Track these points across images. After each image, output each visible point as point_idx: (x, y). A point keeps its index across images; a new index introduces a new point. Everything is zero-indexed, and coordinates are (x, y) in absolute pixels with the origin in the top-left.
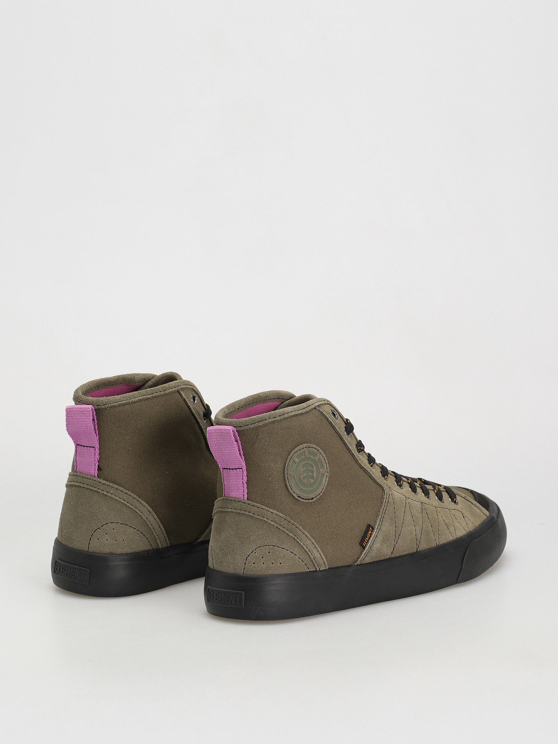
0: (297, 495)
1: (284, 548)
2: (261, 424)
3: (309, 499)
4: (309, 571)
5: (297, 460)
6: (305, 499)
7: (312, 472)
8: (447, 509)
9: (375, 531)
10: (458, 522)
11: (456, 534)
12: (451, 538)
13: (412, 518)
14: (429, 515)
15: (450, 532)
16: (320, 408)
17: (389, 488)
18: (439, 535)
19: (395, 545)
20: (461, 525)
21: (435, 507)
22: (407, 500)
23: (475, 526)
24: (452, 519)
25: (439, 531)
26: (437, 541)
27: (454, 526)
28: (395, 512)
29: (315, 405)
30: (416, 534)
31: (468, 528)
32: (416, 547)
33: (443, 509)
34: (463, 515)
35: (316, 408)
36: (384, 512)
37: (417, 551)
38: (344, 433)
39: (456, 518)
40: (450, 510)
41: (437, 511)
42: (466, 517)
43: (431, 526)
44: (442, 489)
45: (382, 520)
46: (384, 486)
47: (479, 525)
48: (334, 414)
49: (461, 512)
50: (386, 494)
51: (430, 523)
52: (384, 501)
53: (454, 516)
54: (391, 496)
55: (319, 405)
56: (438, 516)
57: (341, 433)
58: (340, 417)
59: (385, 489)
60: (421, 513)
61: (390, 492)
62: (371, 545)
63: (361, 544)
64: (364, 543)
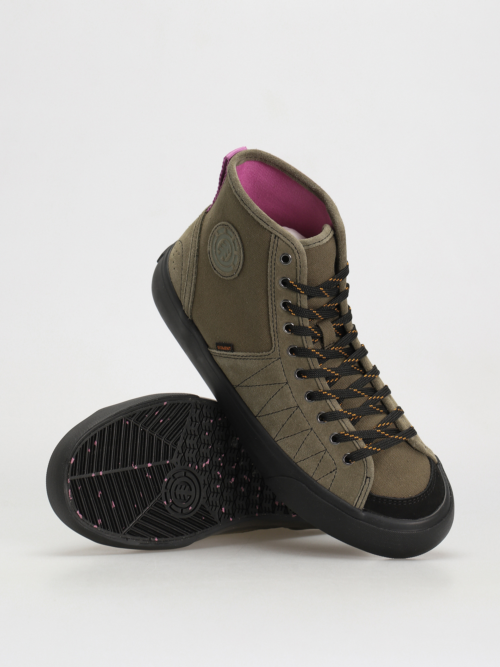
7: (227, 255)
8: (326, 448)
9: (231, 353)
10: (319, 464)
11: (300, 461)
12: (292, 456)
13: (272, 396)
14: (291, 419)
15: (297, 453)
16: (277, 238)
17: (280, 358)
18: (283, 439)
19: (240, 386)
20: (317, 468)
21: (312, 429)
22: (285, 385)
23: (329, 488)
24: (316, 455)
25: (286, 437)
26: (276, 438)
27: (308, 458)
28: (259, 371)
29: (274, 232)
30: (263, 407)
31: (320, 478)
32: (257, 414)
33: (319, 441)
34: (333, 471)
35: (272, 233)
36: (251, 357)
37: (256, 417)
38: (276, 278)
39: (320, 461)
40: (325, 452)
41: (306, 431)
42: (334, 476)
43: (283, 426)
44: (358, 444)
45: (243, 358)
46: (275, 350)
47: (333, 493)
48: (286, 259)
49: (336, 468)
50: (267, 353)
51: (284, 423)
52: (261, 354)
53: (322, 458)
54: (270, 361)
55: (279, 238)
56: (301, 433)
57: (270, 272)
58: (295, 271)
59: (271, 351)
60: (286, 408)
61: (274, 360)
62: (222, 355)
63: (217, 344)
64: (219, 347)
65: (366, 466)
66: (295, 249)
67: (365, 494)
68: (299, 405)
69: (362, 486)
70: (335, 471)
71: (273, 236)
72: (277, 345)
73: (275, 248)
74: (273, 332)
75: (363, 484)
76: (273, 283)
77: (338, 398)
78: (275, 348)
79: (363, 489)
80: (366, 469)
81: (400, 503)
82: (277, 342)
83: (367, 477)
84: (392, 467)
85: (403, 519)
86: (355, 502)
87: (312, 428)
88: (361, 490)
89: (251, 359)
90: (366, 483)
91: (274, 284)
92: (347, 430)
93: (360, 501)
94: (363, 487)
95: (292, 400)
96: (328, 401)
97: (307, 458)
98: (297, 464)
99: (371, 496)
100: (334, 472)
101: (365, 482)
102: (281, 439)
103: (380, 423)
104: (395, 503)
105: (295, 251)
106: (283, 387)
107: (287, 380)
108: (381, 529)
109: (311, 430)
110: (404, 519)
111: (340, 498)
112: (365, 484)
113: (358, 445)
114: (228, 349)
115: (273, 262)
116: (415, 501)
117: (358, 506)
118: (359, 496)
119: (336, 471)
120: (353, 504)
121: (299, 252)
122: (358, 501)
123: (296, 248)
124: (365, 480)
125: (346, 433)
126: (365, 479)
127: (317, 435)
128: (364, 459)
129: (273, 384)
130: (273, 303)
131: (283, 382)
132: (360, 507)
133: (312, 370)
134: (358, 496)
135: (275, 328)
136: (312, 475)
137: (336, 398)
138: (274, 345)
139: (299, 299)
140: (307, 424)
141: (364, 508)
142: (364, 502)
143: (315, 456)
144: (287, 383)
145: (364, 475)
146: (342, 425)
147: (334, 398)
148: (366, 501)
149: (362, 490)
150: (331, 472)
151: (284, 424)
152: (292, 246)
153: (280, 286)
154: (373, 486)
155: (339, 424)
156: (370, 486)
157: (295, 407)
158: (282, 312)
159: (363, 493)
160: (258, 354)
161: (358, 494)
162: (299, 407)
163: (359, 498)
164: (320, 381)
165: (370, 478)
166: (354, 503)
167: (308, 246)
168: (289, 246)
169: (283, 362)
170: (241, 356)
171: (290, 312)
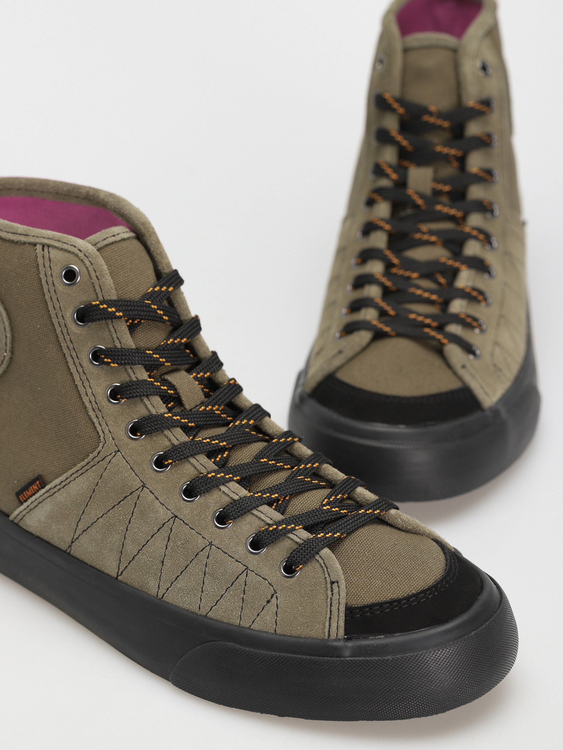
8: (245, 566)
9: (43, 491)
10: (243, 598)
11: (211, 609)
12: (194, 608)
13: (127, 522)
14: (171, 544)
15: (201, 599)
16: (45, 249)
17: (118, 451)
18: (171, 585)
19: (76, 540)
20: (242, 606)
21: (211, 544)
22: (142, 490)
23: (275, 630)
24: (233, 585)
25: (175, 580)
26: (160, 591)
27: (222, 596)
28: (94, 491)
29: (37, 240)
30: (122, 551)
31: (253, 620)
32: (116, 570)
33: (230, 559)
34: (272, 598)
35: (35, 245)
36: (75, 475)
37: (117, 578)
38: (66, 315)
39: (244, 591)
40: (247, 572)
41: (203, 551)
42: (276, 605)
43: (163, 562)
44: (297, 536)
45: (64, 485)
46: (106, 441)
47: (284, 635)
48: (70, 275)
49: (274, 590)
50: (95, 453)
51: (163, 557)
52: (86, 461)
53: (245, 585)
54: (104, 463)
55: (49, 246)
56: (195, 559)
57: (52, 309)
58: (92, 289)
59: (101, 445)
60: (156, 529)
61: (110, 457)
62: (30, 508)
63: (18, 494)
64: (22, 497)
65: (323, 565)
66: (80, 252)
67: (338, 610)
68: (176, 514)
69: (329, 600)
70: (275, 596)
71: (39, 248)
72: (107, 431)
73: (47, 265)
74: (93, 411)
75: (330, 596)
76: (63, 326)
77: (238, 478)
78: (105, 437)
79: (331, 603)
80: (326, 570)
81: (405, 604)
82: (104, 425)
83: (332, 583)
84: (370, 557)
85: (420, 629)
86: (326, 630)
87: (211, 542)
88: (329, 607)
89: (75, 479)
90: (334, 591)
91: (66, 327)
92: (270, 522)
93: (334, 625)
94: (331, 599)
95: (162, 510)
96: (223, 488)
97: (221, 598)
98: (208, 615)
99: (350, 611)
100: (274, 600)
101: (332, 591)
102: (168, 589)
103: (325, 498)
104: (396, 606)
105: (81, 255)
106: (139, 495)
107: (142, 481)
108: (389, 657)
109: (211, 547)
110: (422, 628)
111: (298, 637)
112: (332, 594)
113: (299, 537)
114: (35, 487)
115: (52, 289)
116: (430, 594)
117: (333, 636)
118: (330, 618)
120: (325, 636)
121: (87, 254)
122: (330, 626)
123: (80, 250)
124: (330, 588)
125: (270, 525)
126: (329, 585)
127: (222, 551)
128: (317, 557)
129: (123, 500)
130: (76, 360)
131: (137, 488)
132: (338, 635)
133: (176, 446)
134: (328, 618)
135: (94, 403)
136: (239, 621)
137: (235, 478)
138: (101, 433)
139: (114, 336)
140: (200, 539)
141: (345, 635)
142: (342, 624)
143: (232, 587)
144: (144, 486)
145: (326, 581)
146: (260, 518)
147: (231, 480)
148: (345, 621)
149: (331, 605)
150: (268, 602)
151: (163, 559)
152: (72, 249)
153: (75, 324)
154: (347, 594)
155: (254, 518)
156: (343, 594)
157: (170, 519)
158: (96, 372)
159: (334, 609)
160: (83, 463)
161: (326, 615)
162: (176, 517)
163: (330, 622)
164: (198, 461)
165: (338, 583)
166: (324, 633)
167: (95, 245)
168: (69, 252)
169: (126, 453)
170: (59, 485)
171: (108, 364)
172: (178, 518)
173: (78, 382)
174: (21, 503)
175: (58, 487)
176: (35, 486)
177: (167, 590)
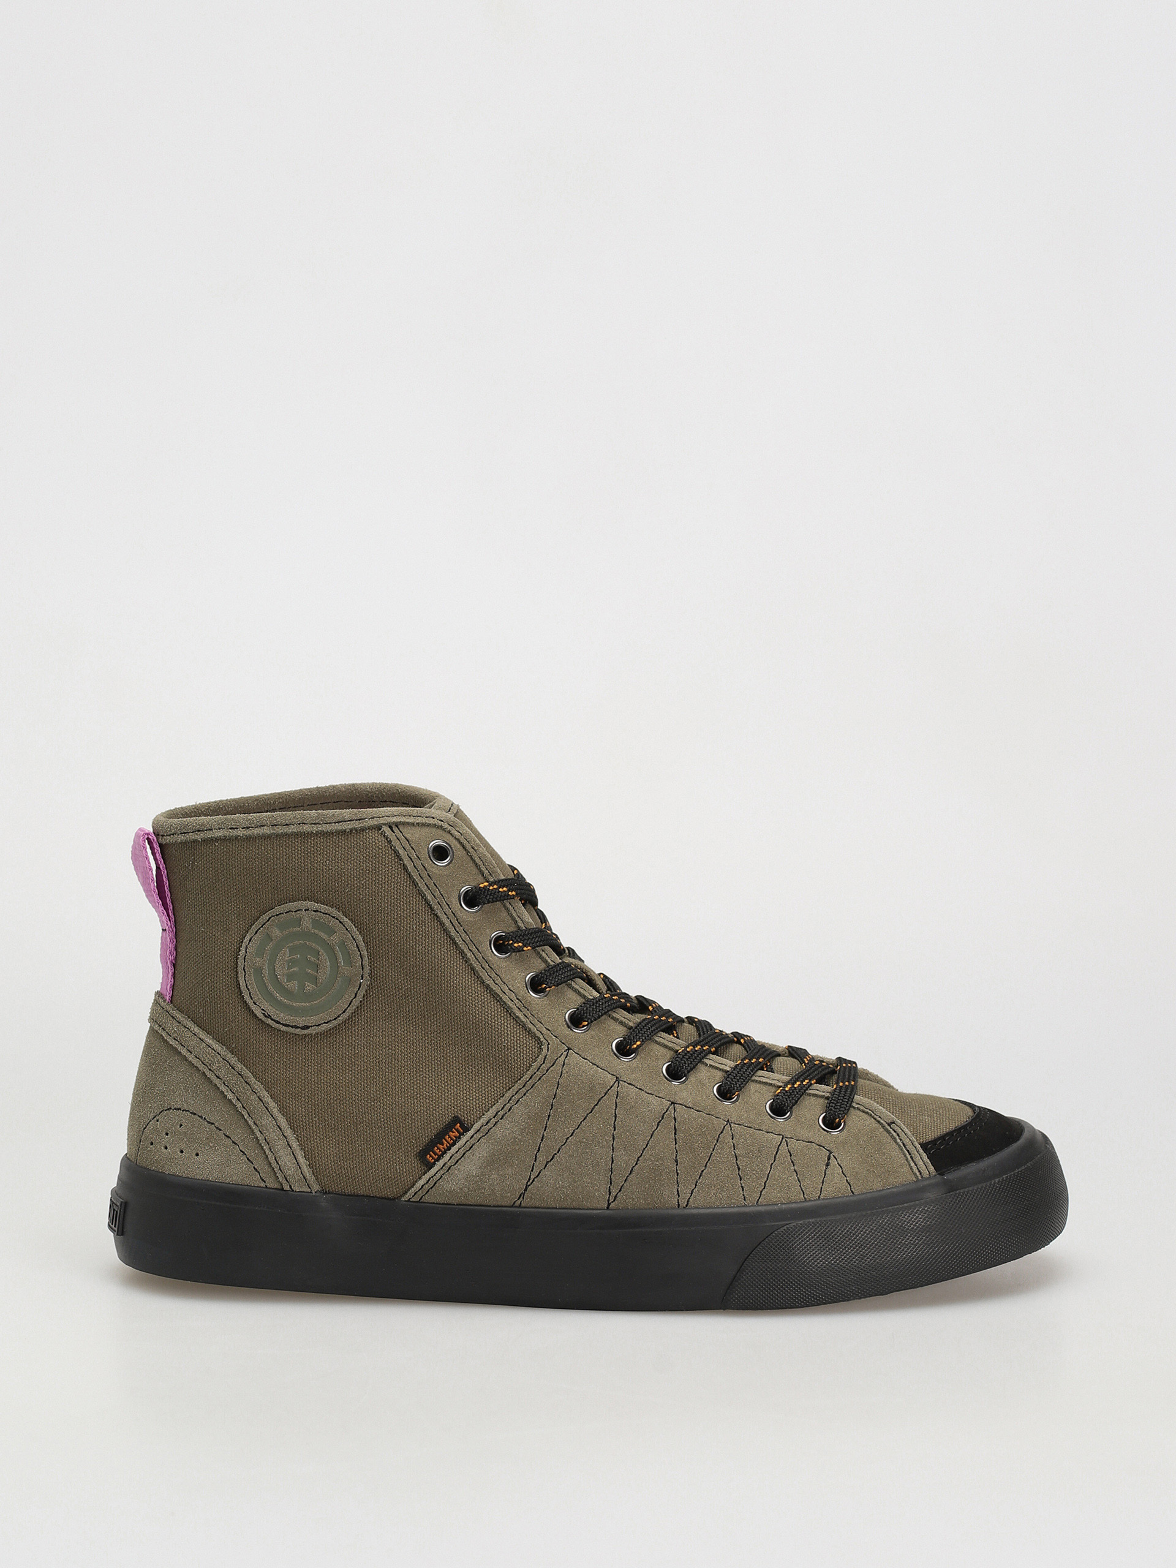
0: (263, 1012)
1: (213, 1124)
2: (199, 837)
3: (296, 1027)
4: (266, 1186)
5: (276, 932)
6: (283, 1025)
7: (317, 967)
8: (780, 1135)
9: (469, 1134)
10: (795, 1170)
11: (761, 1194)
12: (738, 1199)
14: (680, 1135)
15: (742, 1187)
16: (395, 829)
17: (569, 1049)
18: (695, 1186)
20: (798, 1179)
21: (729, 1123)
22: (618, 1085)
23: (852, 1191)
24: (777, 1160)
25: (700, 1176)
26: (681, 1198)
27: (768, 1175)
28: (552, 1106)
29: (381, 821)
30: (612, 1168)
31: (819, 1189)
33: (759, 1132)
34: (829, 1159)
35: (379, 827)
37: (609, 1207)
38: (451, 902)
39: (793, 1162)
40: (786, 1141)
41: (724, 1132)
42: (838, 1165)
43: (677, 1161)
44: (818, 1090)
45: (502, 1115)
46: (549, 1041)
47: (866, 1192)
48: (440, 853)
49: (828, 1150)
50: (540, 1059)
51: (674, 1155)
52: (530, 1073)
53: (791, 1155)
54: (557, 1068)
55: (399, 825)
56: (718, 1144)
57: (432, 899)
58: (471, 864)
59: (544, 1048)
60: (655, 1124)
61: (563, 1057)
62: (449, 1164)
63: (422, 1155)
64: (430, 1157)
65: (867, 1110)
66: (441, 823)
67: (915, 1147)
68: (672, 1100)
69: (898, 1141)
70: (832, 1157)
71: (386, 829)
72: (544, 1031)
73: (407, 847)
74: (519, 1011)
75: (897, 1137)
76: (452, 917)
78: (546, 1037)
79: (903, 1143)
80: (873, 1114)
82: (539, 1025)
83: (890, 1124)
86: (916, 1171)
87: (729, 1120)
88: (903, 1148)
89: (517, 1102)
90: (898, 1132)
91: (456, 918)
92: (780, 1084)
93: (920, 1164)
94: (900, 1140)
95: (653, 1101)
96: (708, 1061)
97: (768, 1179)
98: (759, 1203)
99: (927, 1147)
100: (833, 1161)
101: (895, 1132)
102: (692, 1192)
105: (446, 826)
106: (617, 1092)
107: (613, 1075)
109: (730, 1126)
111: (884, 1190)
112: (898, 1135)
114: (453, 1134)
115: (424, 875)
117: (926, 1174)
118: (911, 1158)
119: (834, 1156)
120: (918, 1176)
121: (451, 824)
122: (916, 1166)
123: (440, 821)
124: (891, 1131)
125: (782, 1088)
126: (888, 1128)
127: (746, 1126)
128: (854, 1105)
129: (596, 1105)
131: (611, 1085)
132: (931, 1172)
134: (909, 1159)
135: (517, 1001)
136: (803, 1197)
137: (712, 1050)
138: (539, 1034)
139: (514, 915)
140: (714, 1120)
141: (937, 1170)
142: (927, 1161)
143: (776, 1162)
144: (618, 1080)
145: (881, 1125)
146: (765, 1084)
147: (709, 1052)
149: (904, 1145)
150: (828, 1165)
151: (676, 1157)
152: (430, 822)
153: (467, 912)
154: (913, 1131)
155: (759, 1085)
156: (909, 1132)
157: (669, 1107)
158: (505, 965)
159: (911, 1148)
160: (525, 1078)
161: (905, 1156)
162: (675, 1103)
163: (914, 1161)
165: (895, 1122)
166: (915, 1174)
167: (449, 811)
168: (429, 825)
169: (580, 1049)
170: (494, 1117)
171: (520, 950)
172: (677, 1104)
173: (489, 982)
174: (430, 1166)
175: (493, 1121)
176: (453, 1132)
177: (692, 1194)
